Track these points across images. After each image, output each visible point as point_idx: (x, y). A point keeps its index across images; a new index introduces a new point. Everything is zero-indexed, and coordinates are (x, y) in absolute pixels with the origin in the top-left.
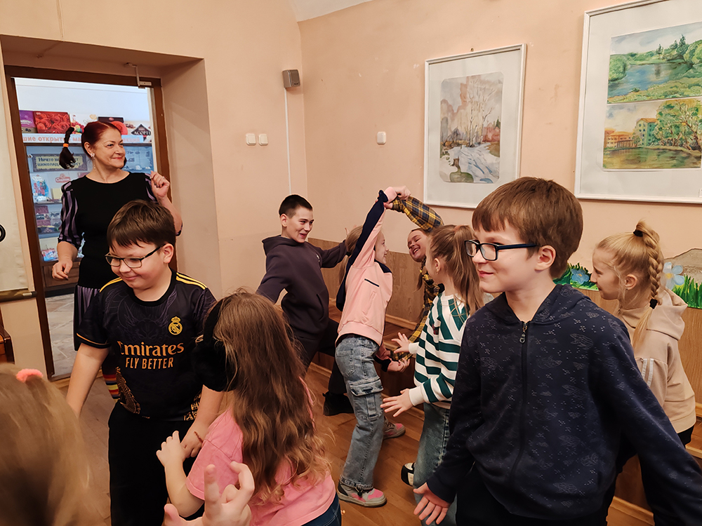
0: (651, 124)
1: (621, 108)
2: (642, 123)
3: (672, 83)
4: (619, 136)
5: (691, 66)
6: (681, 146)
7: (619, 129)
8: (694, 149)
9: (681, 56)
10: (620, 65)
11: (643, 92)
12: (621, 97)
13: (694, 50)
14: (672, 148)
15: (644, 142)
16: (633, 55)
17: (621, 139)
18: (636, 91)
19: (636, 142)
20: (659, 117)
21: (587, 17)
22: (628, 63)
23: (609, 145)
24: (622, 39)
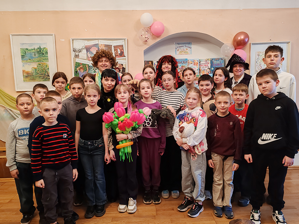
0: (35, 69)
1: (26, 64)
2: (33, 68)
3: (39, 58)
4: (27, 72)
5: (43, 54)
6: (44, 75)
7: (27, 70)
8: (48, 76)
9: (40, 51)
10: (24, 51)
11: (32, 60)
12: (26, 61)
13: (43, 50)
14: (42, 76)
15: (34, 74)
16: (27, 49)
17: (28, 73)
19: (32, 74)
20: (37, 67)
21: (11, 36)
22: (26, 51)
23: (24, 75)
24: (23, 44)
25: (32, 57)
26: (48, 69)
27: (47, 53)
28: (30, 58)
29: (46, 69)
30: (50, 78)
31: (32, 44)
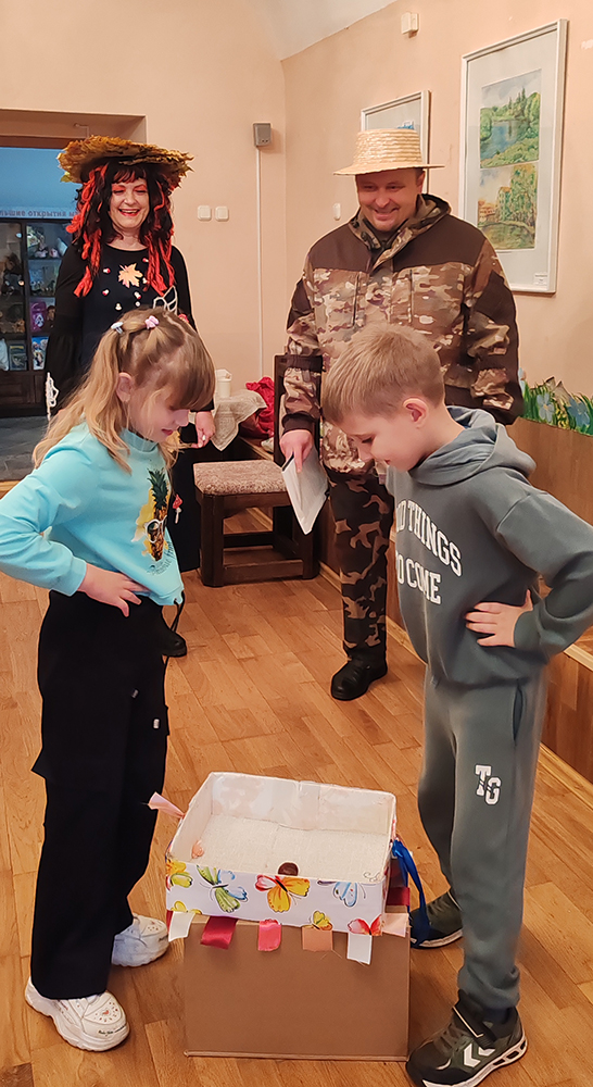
0: (507, 194)
1: (489, 174)
2: (501, 192)
3: (518, 145)
4: (487, 208)
5: (529, 122)
6: (524, 221)
7: (487, 200)
8: (531, 225)
9: (522, 111)
10: (488, 121)
11: (502, 155)
12: (489, 160)
13: (530, 106)
14: (519, 223)
15: (502, 216)
16: (495, 109)
17: (488, 212)
18: (498, 153)
19: (497, 216)
20: (511, 185)
21: (465, 61)
22: (493, 118)
23: (481, 220)
24: (488, 89)
25: (503, 143)
26: (535, 191)
27: (538, 117)
28: (498, 147)
29: (532, 188)
30: (534, 236)
31: (504, 86)
